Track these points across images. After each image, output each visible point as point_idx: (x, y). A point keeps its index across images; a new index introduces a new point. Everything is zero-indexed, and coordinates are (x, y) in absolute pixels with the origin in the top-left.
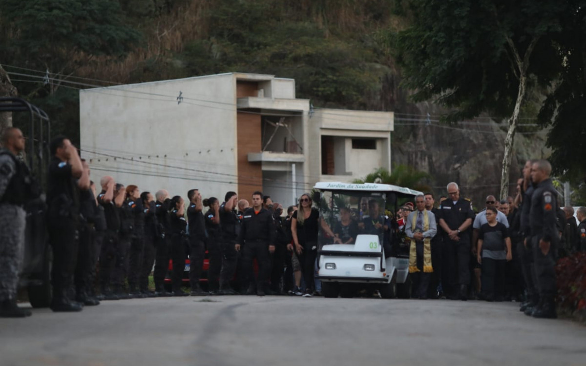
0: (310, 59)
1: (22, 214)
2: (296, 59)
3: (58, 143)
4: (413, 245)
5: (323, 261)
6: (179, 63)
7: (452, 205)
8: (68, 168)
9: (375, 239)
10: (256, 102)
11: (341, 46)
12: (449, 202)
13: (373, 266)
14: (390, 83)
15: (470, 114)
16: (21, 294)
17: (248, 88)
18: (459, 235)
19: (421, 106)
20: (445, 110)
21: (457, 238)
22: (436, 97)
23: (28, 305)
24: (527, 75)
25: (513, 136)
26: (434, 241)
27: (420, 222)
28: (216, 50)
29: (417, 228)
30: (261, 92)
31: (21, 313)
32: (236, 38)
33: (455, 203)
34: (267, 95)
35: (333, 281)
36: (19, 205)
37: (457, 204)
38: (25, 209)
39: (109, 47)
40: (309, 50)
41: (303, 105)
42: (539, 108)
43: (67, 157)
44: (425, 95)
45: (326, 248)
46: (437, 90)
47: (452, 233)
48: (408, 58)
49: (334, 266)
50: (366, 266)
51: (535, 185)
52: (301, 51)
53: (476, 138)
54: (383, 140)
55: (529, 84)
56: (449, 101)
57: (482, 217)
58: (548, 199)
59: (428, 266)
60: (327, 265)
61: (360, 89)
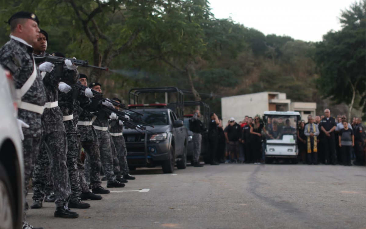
0: (290, 87)
1: (200, 136)
2: (286, 88)
3: (212, 115)
4: (309, 140)
5: (268, 147)
6: (251, 89)
7: (326, 120)
8: (215, 122)
9: (291, 137)
10: (274, 101)
11: (299, 83)
12: (325, 119)
13: (292, 150)
14: (315, 94)
15: (339, 103)
16: (201, 160)
17: (272, 96)
18: (330, 133)
19: (325, 101)
20: (331, 102)
21: (329, 135)
22: (328, 98)
23: (203, 163)
24: (356, 91)
25: (352, 109)
26: (319, 137)
27: (311, 129)
28: (262, 85)
29: (310, 131)
30: (276, 98)
31: (201, 166)
32: (268, 81)
33: (328, 119)
34: (278, 98)
35: (273, 157)
36: (199, 133)
37: (329, 120)
38: (201, 134)
39: (230, 85)
40: (290, 85)
41: (288, 101)
42: (359, 100)
43: (214, 119)
44: (325, 97)
45: (268, 141)
46: (328, 96)
47: (327, 133)
48: (319, 86)
49: (274, 150)
50: (289, 150)
51: (357, 125)
52: (288, 85)
53: (341, 110)
54: (313, 112)
55: (356, 94)
56: (332, 99)
57: (340, 126)
58: (361, 129)
59: (315, 149)
60: (270, 149)
61: (306, 96)
